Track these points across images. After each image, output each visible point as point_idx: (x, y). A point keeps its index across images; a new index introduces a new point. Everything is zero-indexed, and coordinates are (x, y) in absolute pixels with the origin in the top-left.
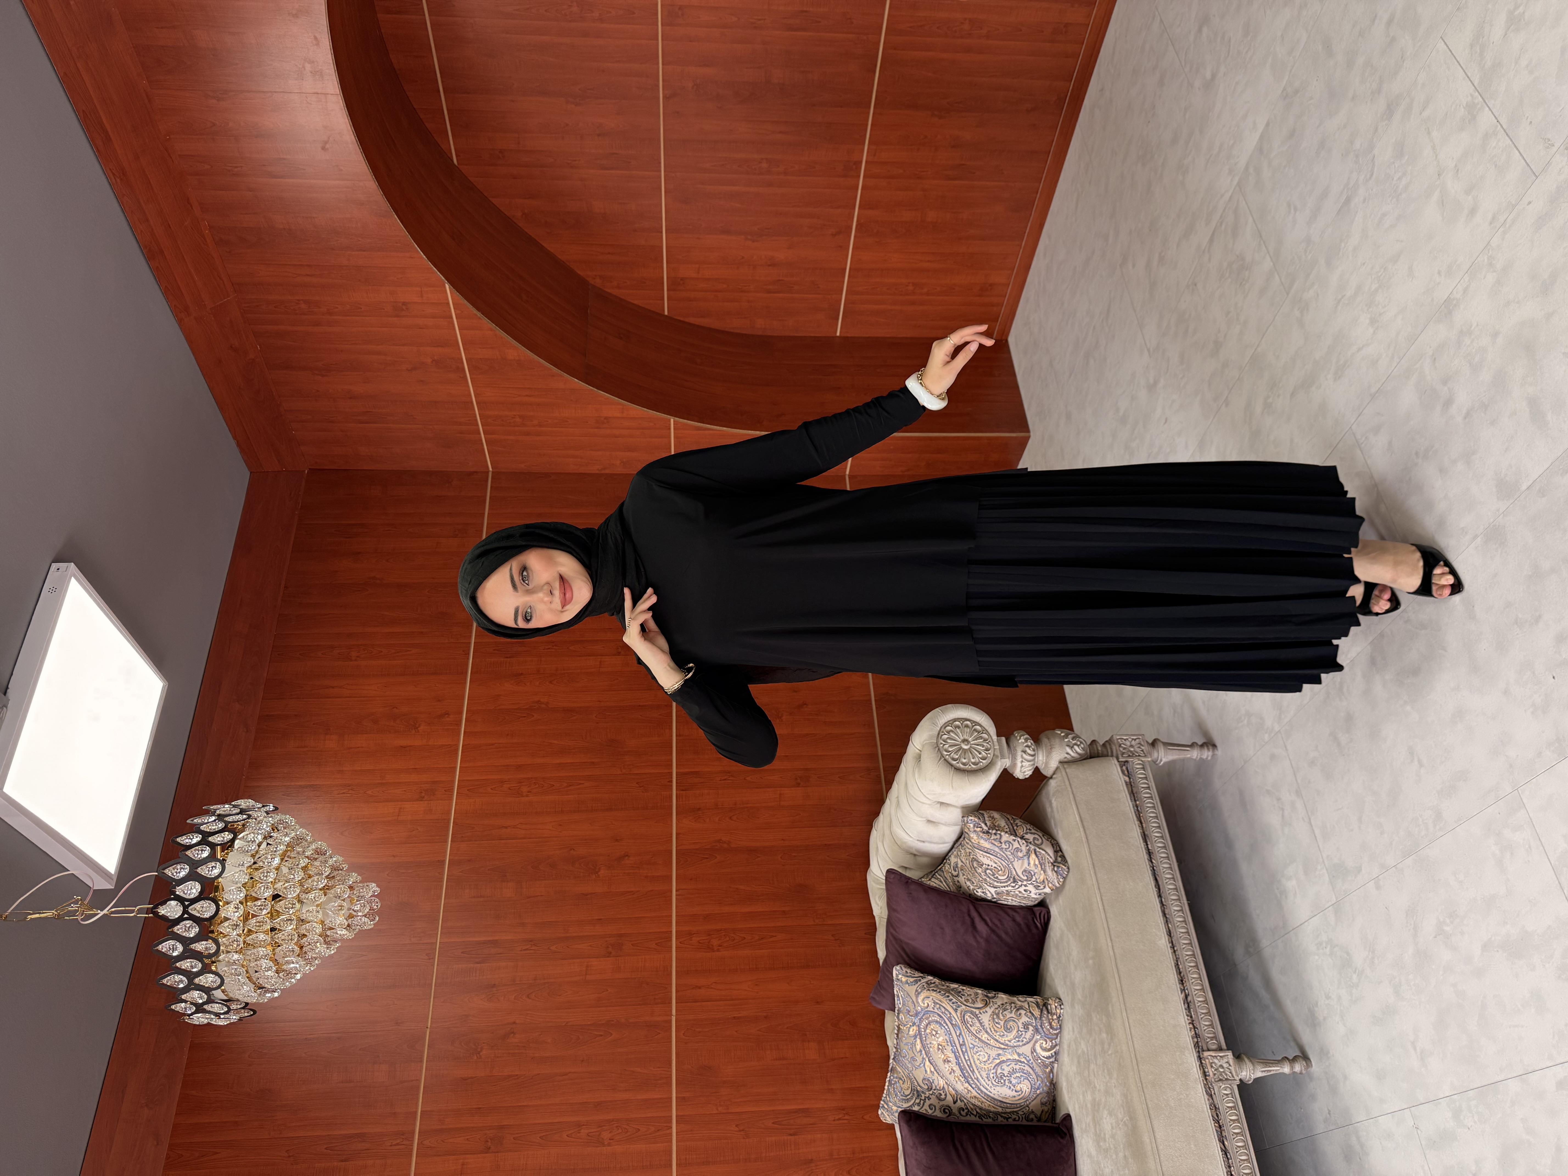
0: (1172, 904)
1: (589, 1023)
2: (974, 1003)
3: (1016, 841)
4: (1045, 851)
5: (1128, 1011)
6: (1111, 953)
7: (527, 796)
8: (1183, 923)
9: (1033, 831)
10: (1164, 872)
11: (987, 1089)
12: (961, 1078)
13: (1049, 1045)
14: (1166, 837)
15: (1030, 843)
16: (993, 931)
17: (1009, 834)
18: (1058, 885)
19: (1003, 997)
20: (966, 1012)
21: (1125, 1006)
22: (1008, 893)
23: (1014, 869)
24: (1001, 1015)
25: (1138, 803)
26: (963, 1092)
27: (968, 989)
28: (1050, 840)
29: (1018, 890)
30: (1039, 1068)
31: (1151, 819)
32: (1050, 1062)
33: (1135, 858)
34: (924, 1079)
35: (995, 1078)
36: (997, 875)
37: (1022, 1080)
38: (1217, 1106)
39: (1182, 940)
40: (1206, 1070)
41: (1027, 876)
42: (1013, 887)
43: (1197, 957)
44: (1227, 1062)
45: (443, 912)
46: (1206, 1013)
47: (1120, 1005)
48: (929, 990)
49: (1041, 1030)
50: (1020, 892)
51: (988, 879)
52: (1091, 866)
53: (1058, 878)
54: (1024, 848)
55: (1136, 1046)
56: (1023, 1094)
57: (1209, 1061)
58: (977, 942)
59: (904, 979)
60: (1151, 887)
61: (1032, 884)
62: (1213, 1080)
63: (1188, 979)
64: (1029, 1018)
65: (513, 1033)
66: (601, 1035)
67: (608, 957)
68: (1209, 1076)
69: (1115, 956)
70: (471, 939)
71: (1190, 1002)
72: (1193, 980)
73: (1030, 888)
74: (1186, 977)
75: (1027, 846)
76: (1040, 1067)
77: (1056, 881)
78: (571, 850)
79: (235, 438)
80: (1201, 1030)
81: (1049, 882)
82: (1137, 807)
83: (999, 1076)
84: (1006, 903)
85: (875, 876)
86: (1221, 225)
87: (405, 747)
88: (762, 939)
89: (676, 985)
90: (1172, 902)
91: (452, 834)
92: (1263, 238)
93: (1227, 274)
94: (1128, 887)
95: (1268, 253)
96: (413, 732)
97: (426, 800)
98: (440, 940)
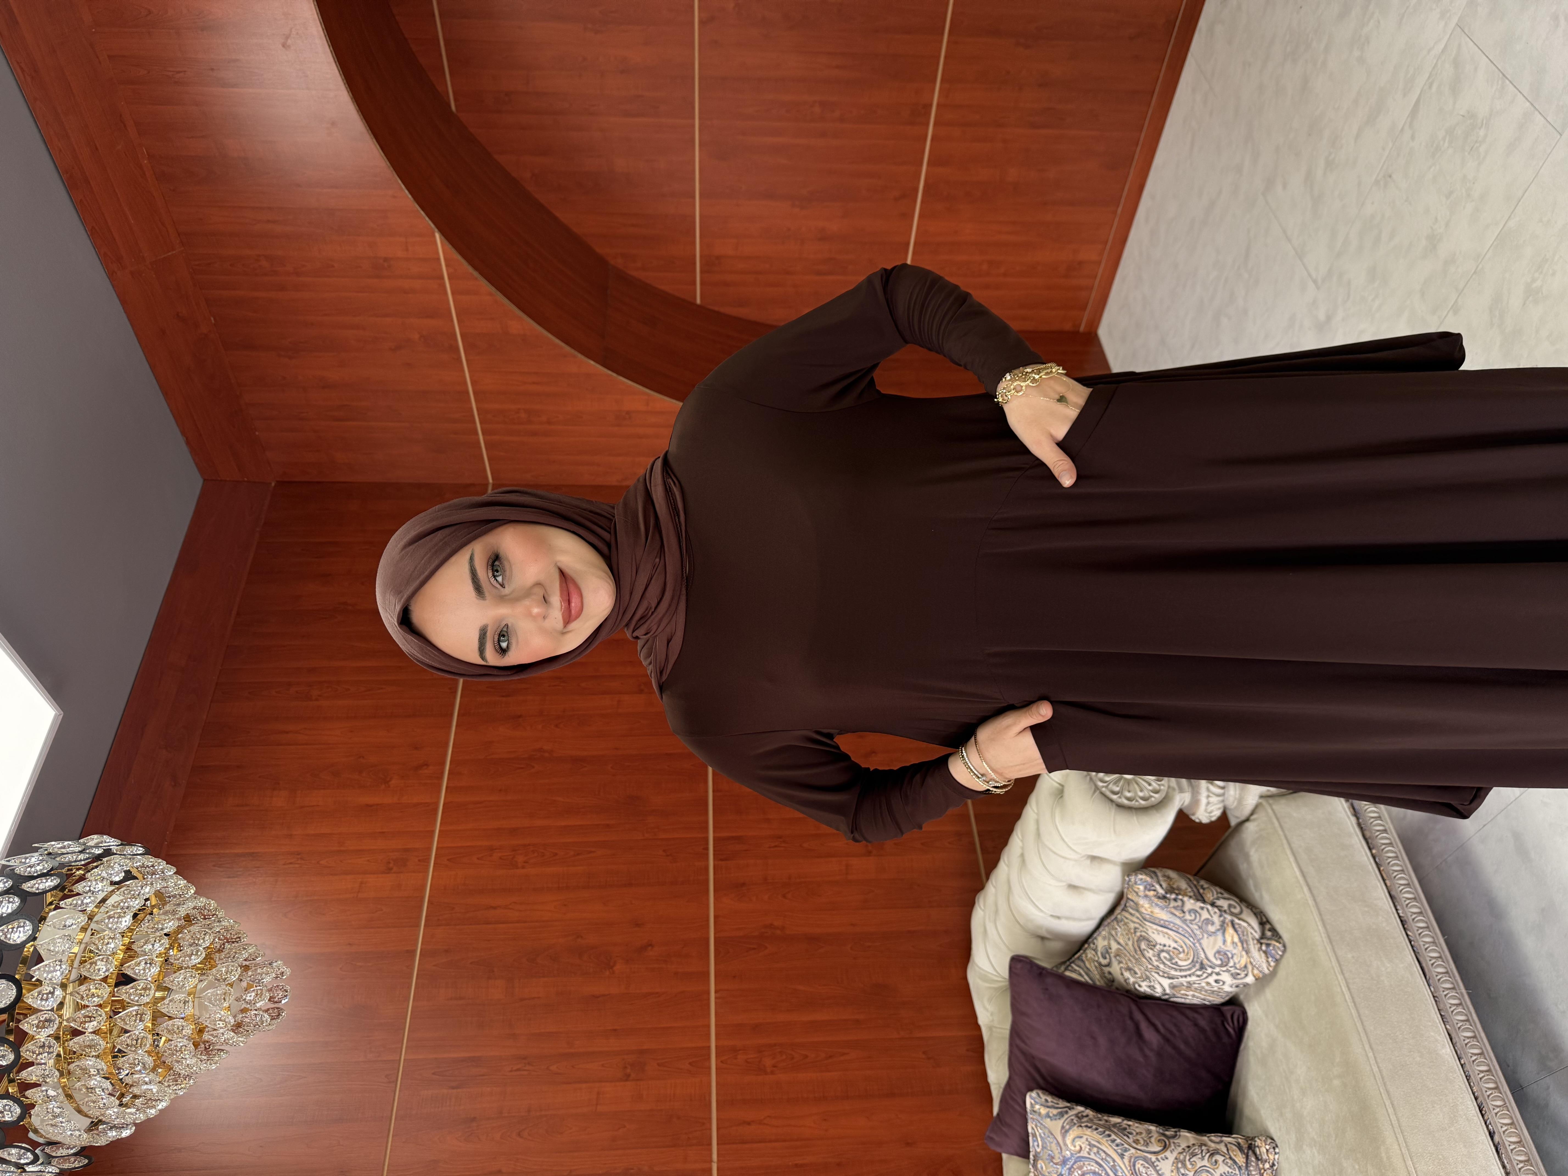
0: (1446, 996)
2: (1147, 1145)
3: (1205, 910)
4: (1247, 923)
6: (1375, 1069)
7: (523, 868)
8: (1467, 1023)
9: (1226, 895)
10: (1426, 949)
14: (1420, 899)
15: (1225, 911)
16: (1167, 1040)
17: (1194, 899)
18: (1266, 971)
19: (1187, 1137)
20: (1137, 1158)
22: (1189, 986)
23: (1203, 949)
24: (1188, 1163)
25: (1374, 851)
27: (1137, 1125)
28: (1250, 907)
29: (1207, 980)
31: (1395, 874)
33: (1387, 928)
36: (1177, 960)
41: (1221, 959)
42: (1198, 976)
43: (1495, 1075)
45: (411, 1018)
48: (1081, 1126)
50: (1208, 984)
51: (1162, 966)
52: (1326, 940)
53: (1268, 961)
54: (1216, 919)
58: (1145, 1056)
59: (1043, 1111)
60: (1416, 970)
61: (1228, 971)
63: (1490, 1109)
64: (1229, 1167)
67: (626, 1080)
69: (1381, 1074)
70: (447, 1056)
71: (1499, 1145)
72: (1498, 1109)
73: (1226, 977)
74: (1485, 1105)
75: (1221, 916)
77: (1264, 966)
78: (578, 937)
81: (1253, 967)
82: (1374, 857)
84: (1182, 1001)
85: (982, 971)
86: (1430, 87)
87: (371, 806)
88: (830, 1057)
89: (718, 1120)
90: (1445, 993)
91: (426, 916)
92: (1508, 77)
93: (1446, 144)
94: (1383, 969)
95: (1519, 94)
96: (383, 786)
97: (394, 873)
98: (405, 1056)
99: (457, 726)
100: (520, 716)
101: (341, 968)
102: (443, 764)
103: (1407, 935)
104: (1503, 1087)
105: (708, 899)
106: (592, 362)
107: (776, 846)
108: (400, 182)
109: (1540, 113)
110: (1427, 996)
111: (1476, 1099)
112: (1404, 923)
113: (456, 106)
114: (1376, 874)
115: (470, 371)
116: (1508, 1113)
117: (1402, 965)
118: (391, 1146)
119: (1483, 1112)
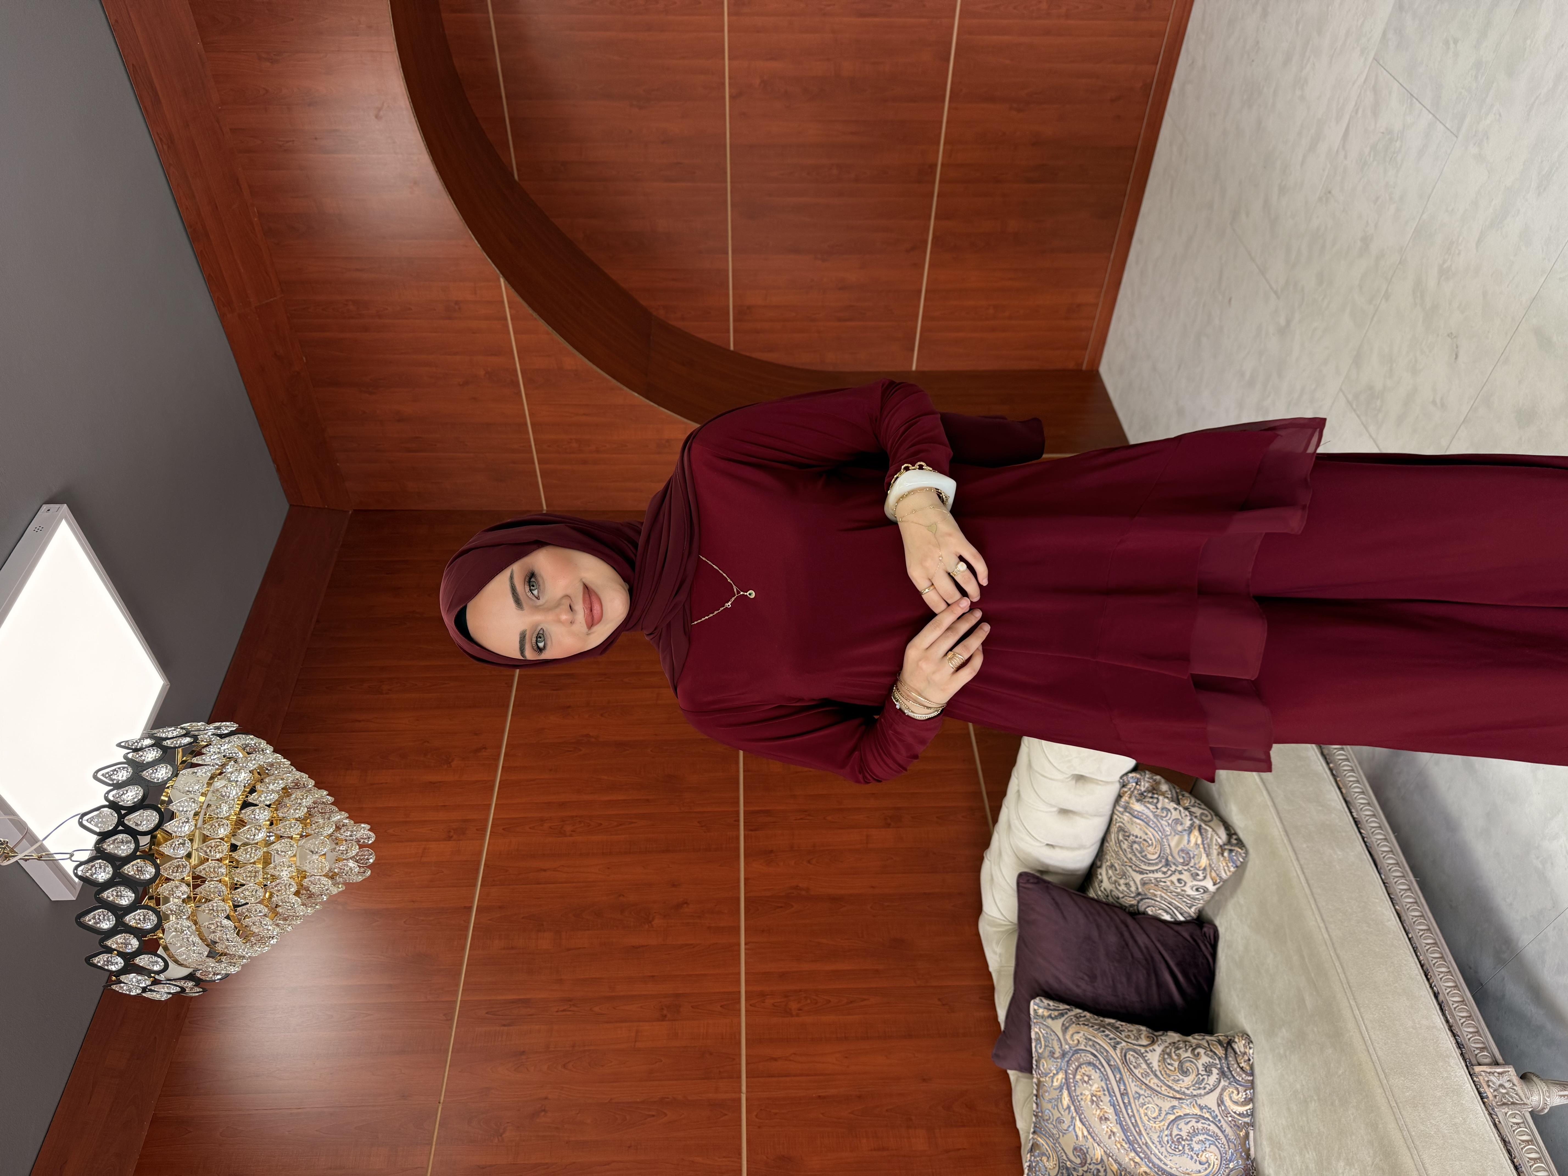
0: (1396, 882)
1: (638, 1100)
2: (1136, 1040)
4: (1214, 830)
5: (1362, 1010)
6: (1326, 936)
7: (571, 836)
8: (1416, 906)
10: (1378, 845)
11: (1161, 1160)
12: (1124, 1144)
13: (1241, 1097)
14: (1373, 804)
15: (1196, 817)
19: (1173, 1036)
20: (1128, 1050)
21: (1356, 1002)
24: (1173, 1055)
25: (1331, 765)
26: (1129, 1165)
27: (1129, 1025)
28: (1220, 821)
30: (1230, 1129)
31: (1351, 783)
32: (1244, 1122)
33: (1340, 824)
34: (1075, 1149)
35: (1170, 1142)
37: (1208, 1146)
38: (1507, 1140)
39: (1417, 925)
40: (1482, 1090)
43: (1441, 947)
44: (1508, 1081)
45: (467, 965)
46: (1467, 1017)
47: (1349, 1003)
48: (1079, 1025)
49: (1228, 1073)
52: (1283, 833)
54: (1186, 821)
55: (1380, 1053)
56: (1211, 1166)
57: (1484, 1079)
59: (1045, 1014)
60: (1365, 857)
62: (1494, 1104)
63: (1434, 974)
64: (1211, 1058)
65: (544, 1110)
66: (653, 1116)
67: (663, 1020)
68: (1487, 1097)
69: (1331, 939)
70: (499, 998)
71: (1443, 1002)
72: (1442, 975)
74: (1430, 970)
76: (1231, 1127)
78: (620, 896)
79: (275, 461)
80: (1464, 1039)
82: (1331, 770)
83: (1175, 1139)
85: (990, 918)
86: (1357, 113)
87: (434, 783)
88: (851, 1002)
89: (747, 1056)
90: (1395, 880)
91: (482, 878)
92: (1415, 95)
93: (1371, 159)
94: (1335, 856)
95: (1424, 108)
96: (446, 766)
97: (454, 840)
98: (461, 998)
99: (512, 715)
100: (569, 707)
101: (405, 922)
102: (500, 747)
103: (1361, 833)
104: (1447, 956)
105: (739, 864)
106: (636, 394)
107: (801, 819)
108: (470, 232)
109: (1441, 122)
110: (1376, 878)
111: (1422, 966)
112: (1358, 823)
113: (518, 175)
114: (1330, 781)
115: (528, 404)
116: (1452, 977)
117: (1352, 854)
118: (448, 1075)
119: (1429, 977)
